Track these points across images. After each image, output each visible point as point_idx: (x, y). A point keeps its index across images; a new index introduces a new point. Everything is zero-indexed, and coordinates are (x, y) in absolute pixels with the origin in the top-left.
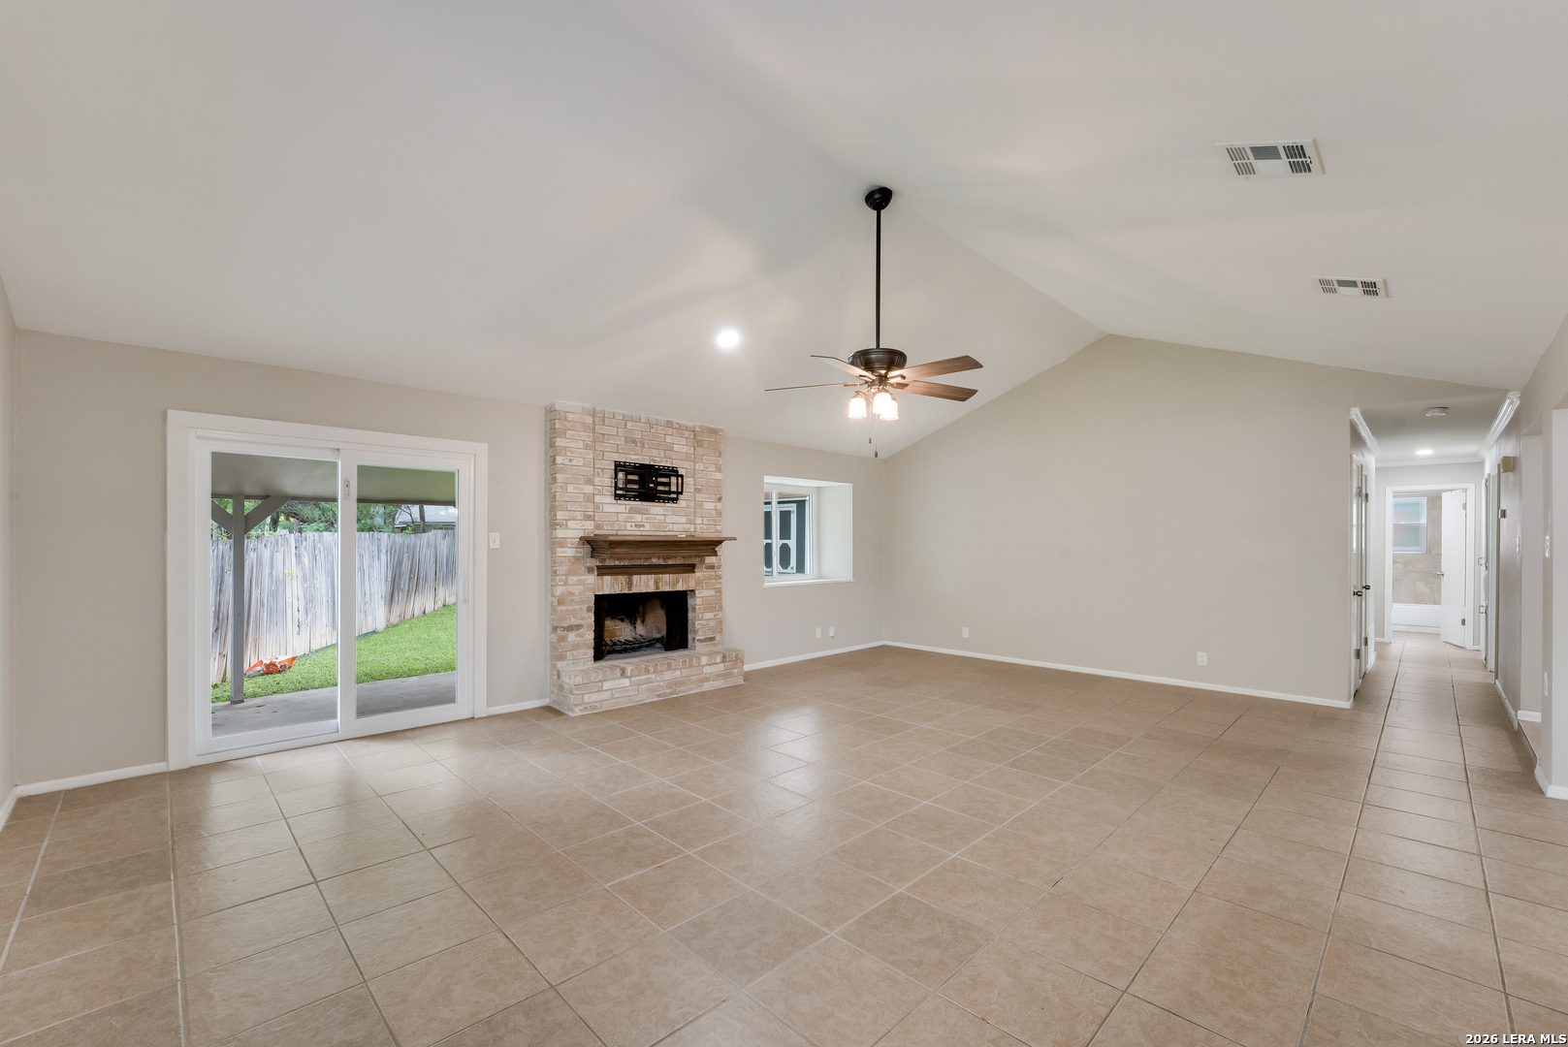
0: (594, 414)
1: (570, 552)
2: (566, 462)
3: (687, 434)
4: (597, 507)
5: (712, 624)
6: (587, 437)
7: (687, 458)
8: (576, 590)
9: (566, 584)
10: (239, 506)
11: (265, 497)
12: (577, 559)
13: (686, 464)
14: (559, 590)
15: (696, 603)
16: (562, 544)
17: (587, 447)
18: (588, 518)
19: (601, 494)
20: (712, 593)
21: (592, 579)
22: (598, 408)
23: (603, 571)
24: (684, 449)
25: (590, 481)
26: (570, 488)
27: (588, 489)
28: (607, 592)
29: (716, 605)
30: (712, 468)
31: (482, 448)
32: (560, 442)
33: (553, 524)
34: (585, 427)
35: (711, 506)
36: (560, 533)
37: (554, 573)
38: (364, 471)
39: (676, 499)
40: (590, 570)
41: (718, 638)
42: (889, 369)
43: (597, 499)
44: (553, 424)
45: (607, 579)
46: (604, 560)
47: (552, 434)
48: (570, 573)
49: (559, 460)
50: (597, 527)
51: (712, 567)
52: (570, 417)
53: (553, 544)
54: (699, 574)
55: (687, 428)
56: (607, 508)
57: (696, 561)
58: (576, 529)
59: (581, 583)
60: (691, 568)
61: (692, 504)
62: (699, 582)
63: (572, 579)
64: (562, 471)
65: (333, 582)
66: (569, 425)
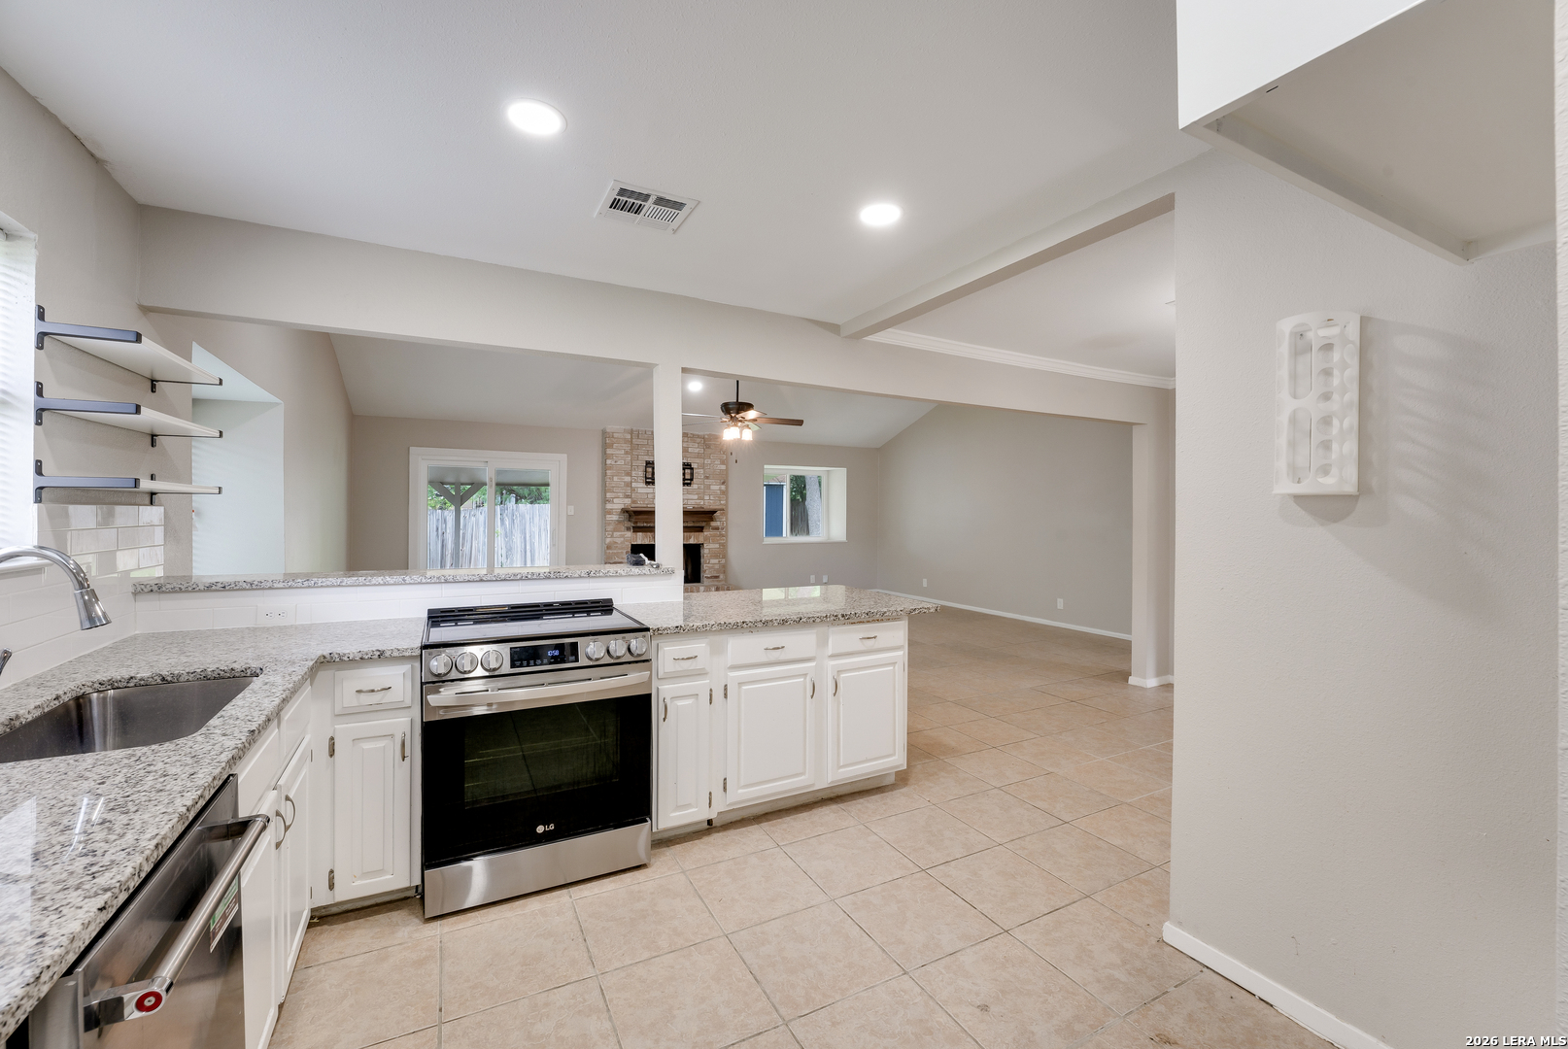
0: (632, 432)
1: (615, 517)
2: (613, 463)
3: (698, 440)
4: (633, 490)
5: (717, 567)
6: (627, 447)
7: (698, 456)
8: (619, 540)
9: (612, 536)
10: (457, 490)
11: (471, 484)
12: (619, 522)
13: (698, 461)
14: (608, 540)
15: (705, 552)
16: (610, 512)
17: (626, 453)
18: (627, 497)
19: (636, 481)
20: (717, 546)
21: (629, 534)
22: (634, 429)
23: (636, 529)
24: (697, 451)
25: (629, 474)
26: (615, 479)
27: (628, 479)
28: (639, 542)
29: (722, 553)
30: (718, 462)
31: (564, 457)
32: (609, 451)
33: (605, 501)
34: (626, 441)
35: (717, 487)
36: (609, 506)
37: (606, 531)
38: (499, 472)
39: (690, 484)
40: (628, 529)
41: (721, 577)
42: (738, 413)
43: (634, 485)
44: (606, 440)
45: (640, 534)
46: (636, 522)
47: (605, 446)
48: (615, 530)
49: (609, 462)
50: (634, 502)
51: (717, 528)
52: (616, 435)
53: (606, 512)
54: (706, 533)
55: (699, 436)
56: (640, 491)
57: (703, 524)
58: (619, 504)
59: (622, 536)
60: (701, 529)
61: (702, 487)
62: (706, 538)
63: (616, 534)
64: (610, 468)
65: (525, 538)
66: (615, 440)
